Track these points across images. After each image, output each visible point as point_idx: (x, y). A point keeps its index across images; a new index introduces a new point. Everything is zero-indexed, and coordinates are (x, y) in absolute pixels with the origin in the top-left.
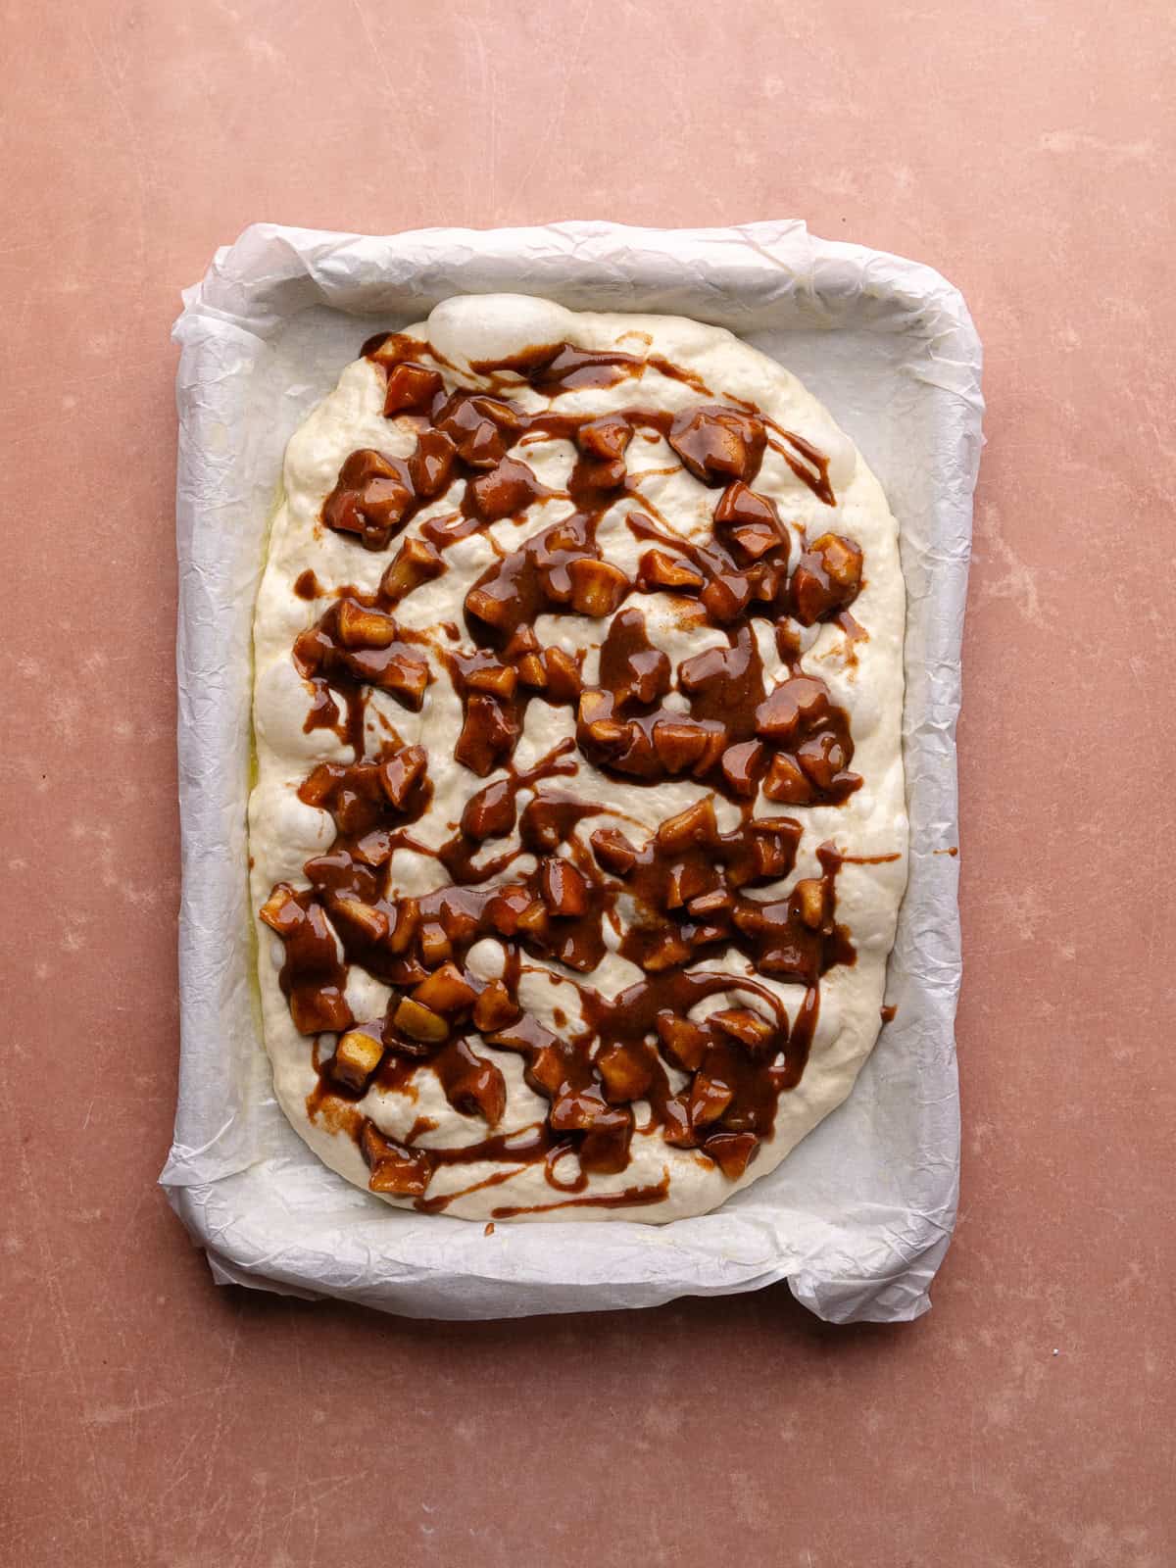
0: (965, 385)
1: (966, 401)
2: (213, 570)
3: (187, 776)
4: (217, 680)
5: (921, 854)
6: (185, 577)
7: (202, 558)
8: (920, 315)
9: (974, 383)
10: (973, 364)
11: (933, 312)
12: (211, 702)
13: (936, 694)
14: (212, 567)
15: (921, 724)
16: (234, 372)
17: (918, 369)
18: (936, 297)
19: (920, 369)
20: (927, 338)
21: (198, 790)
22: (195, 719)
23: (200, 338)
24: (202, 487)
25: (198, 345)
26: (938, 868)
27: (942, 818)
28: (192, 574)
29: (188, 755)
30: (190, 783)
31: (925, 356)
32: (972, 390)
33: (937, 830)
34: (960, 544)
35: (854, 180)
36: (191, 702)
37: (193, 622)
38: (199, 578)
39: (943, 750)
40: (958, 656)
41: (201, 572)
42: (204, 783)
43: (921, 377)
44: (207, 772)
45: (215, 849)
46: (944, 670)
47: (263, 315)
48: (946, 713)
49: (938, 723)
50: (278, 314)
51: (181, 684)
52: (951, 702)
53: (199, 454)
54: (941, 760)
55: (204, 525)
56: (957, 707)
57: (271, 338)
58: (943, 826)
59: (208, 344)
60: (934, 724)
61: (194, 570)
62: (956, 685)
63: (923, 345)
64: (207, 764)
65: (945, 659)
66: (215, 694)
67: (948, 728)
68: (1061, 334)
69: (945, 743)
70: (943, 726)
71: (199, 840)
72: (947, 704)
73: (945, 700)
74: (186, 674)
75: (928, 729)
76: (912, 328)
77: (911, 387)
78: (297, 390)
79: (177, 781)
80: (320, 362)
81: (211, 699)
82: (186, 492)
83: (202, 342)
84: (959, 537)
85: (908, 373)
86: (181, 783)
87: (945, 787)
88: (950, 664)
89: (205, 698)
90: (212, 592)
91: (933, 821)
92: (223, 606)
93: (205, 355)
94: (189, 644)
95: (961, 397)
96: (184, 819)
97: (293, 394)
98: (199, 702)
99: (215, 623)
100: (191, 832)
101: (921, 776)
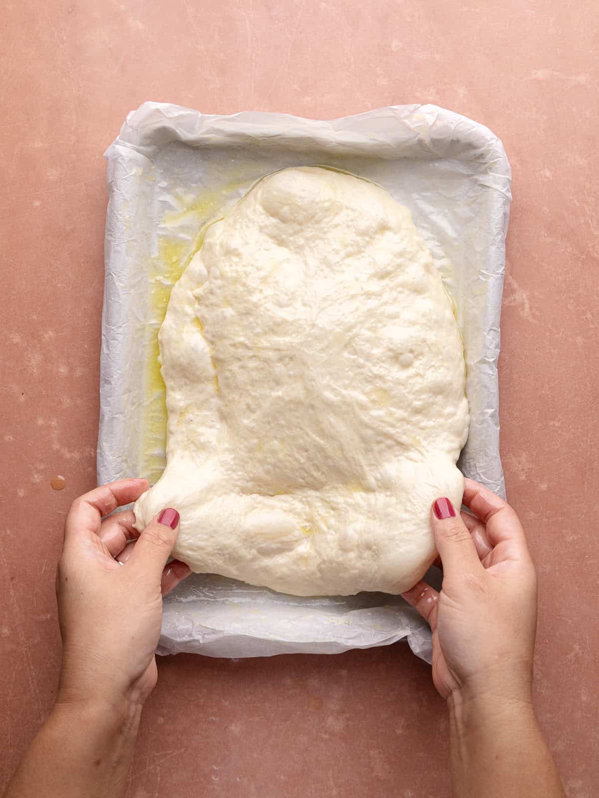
0: (505, 187)
1: (505, 195)
2: (120, 274)
3: (105, 379)
4: (121, 330)
5: (480, 425)
6: (107, 278)
7: (114, 268)
8: (482, 151)
9: (508, 187)
10: (508, 177)
11: (489, 150)
12: (117, 342)
13: (488, 344)
14: (120, 273)
15: (480, 358)
16: (132, 173)
17: (481, 179)
18: (490, 142)
19: (482, 179)
20: (485, 163)
21: (110, 386)
22: (109, 350)
23: (116, 156)
24: (115, 232)
25: (115, 161)
26: (487, 432)
27: (490, 407)
28: (110, 276)
29: (106, 368)
30: (106, 382)
31: (485, 172)
32: (508, 190)
33: (487, 413)
34: (501, 268)
35: (437, 93)
36: (108, 341)
37: (110, 301)
38: (113, 278)
39: (491, 372)
40: (499, 326)
41: (114, 276)
42: (113, 382)
43: (482, 183)
44: (115, 377)
45: (117, 416)
46: (492, 332)
47: (148, 145)
48: (492, 354)
49: (488, 358)
50: (155, 145)
51: (103, 332)
52: (495, 348)
53: (114, 215)
54: (490, 377)
55: (116, 251)
56: (498, 350)
57: (152, 158)
58: (491, 411)
59: (119, 160)
60: (487, 359)
61: (111, 274)
62: (498, 340)
63: (484, 167)
64: (115, 373)
65: (493, 326)
66: (120, 337)
67: (494, 361)
68: (542, 172)
69: (492, 369)
70: (492, 360)
71: (110, 411)
72: (493, 349)
73: (492, 347)
74: (106, 327)
75: (483, 361)
76: (478, 158)
77: (477, 188)
78: (164, 184)
79: (99, 381)
80: (176, 170)
81: (117, 340)
82: (108, 235)
83: (116, 159)
84: (501, 264)
85: (476, 181)
86: (101, 383)
87: (492, 391)
88: (495, 328)
89: (114, 339)
90: (119, 285)
91: (485, 409)
92: (126, 293)
93: (118, 165)
94: (108, 311)
95: (503, 193)
96: (102, 400)
97: (162, 186)
98: (111, 341)
99: (120, 301)
100: (105, 407)
101: (480, 385)
